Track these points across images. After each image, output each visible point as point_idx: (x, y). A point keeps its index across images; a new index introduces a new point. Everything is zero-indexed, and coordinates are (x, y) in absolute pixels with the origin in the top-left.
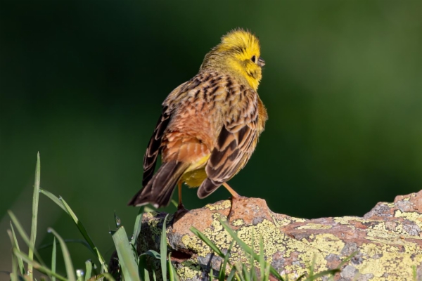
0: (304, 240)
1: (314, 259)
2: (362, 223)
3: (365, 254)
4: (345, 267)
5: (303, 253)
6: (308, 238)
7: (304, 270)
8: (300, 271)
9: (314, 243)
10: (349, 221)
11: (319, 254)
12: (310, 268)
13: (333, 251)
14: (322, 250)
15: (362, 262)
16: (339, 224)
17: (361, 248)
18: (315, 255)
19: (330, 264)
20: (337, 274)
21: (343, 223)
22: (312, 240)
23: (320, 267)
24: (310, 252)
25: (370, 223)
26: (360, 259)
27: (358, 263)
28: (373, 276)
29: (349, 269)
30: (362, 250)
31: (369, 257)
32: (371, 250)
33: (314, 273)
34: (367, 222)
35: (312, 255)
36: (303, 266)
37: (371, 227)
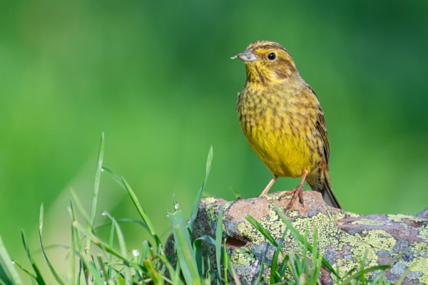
0: (357, 234)
1: (366, 254)
2: (414, 222)
3: (415, 252)
4: (395, 263)
5: (355, 247)
6: (360, 233)
7: (355, 264)
8: (352, 265)
9: (366, 239)
10: (402, 219)
11: (371, 250)
12: (361, 262)
13: (384, 247)
14: (374, 246)
15: (412, 260)
16: (393, 221)
17: (413, 246)
18: (367, 251)
19: (381, 259)
20: (387, 270)
21: (396, 220)
22: (365, 236)
23: (371, 262)
24: (362, 247)
25: (422, 222)
26: (411, 257)
27: (409, 261)
28: (423, 274)
29: (399, 266)
30: (413, 248)
31: (420, 255)
32: (422, 248)
33: (365, 268)
34: (420, 221)
35: (364, 250)
36: (354, 260)
37: (423, 226)
